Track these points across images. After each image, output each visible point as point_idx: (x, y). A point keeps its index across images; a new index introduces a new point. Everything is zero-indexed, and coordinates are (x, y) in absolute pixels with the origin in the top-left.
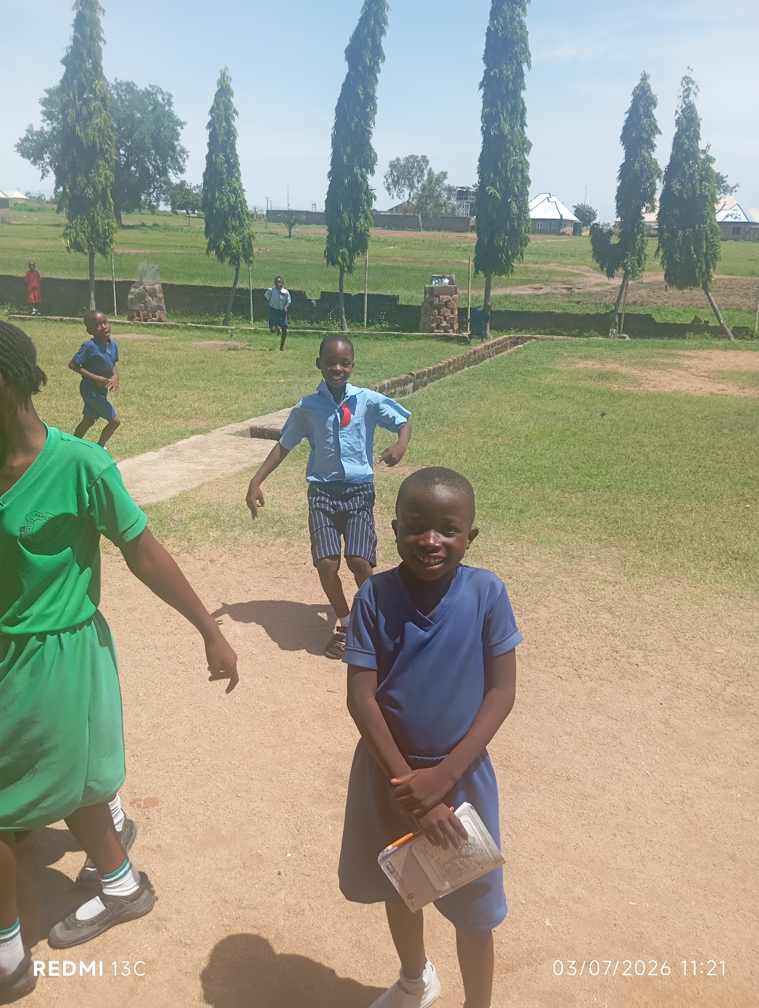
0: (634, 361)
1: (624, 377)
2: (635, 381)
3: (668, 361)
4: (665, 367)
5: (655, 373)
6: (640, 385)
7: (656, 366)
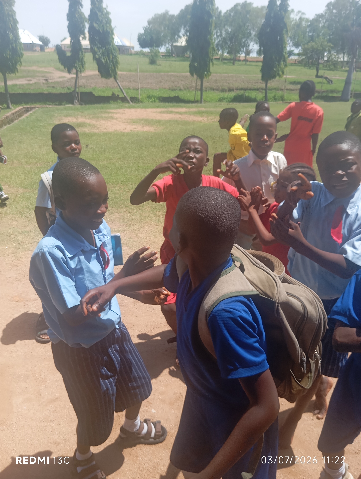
0: (91, 116)
1: (90, 125)
2: (95, 127)
3: (106, 115)
4: (106, 119)
5: (102, 122)
6: (98, 128)
7: (102, 118)
